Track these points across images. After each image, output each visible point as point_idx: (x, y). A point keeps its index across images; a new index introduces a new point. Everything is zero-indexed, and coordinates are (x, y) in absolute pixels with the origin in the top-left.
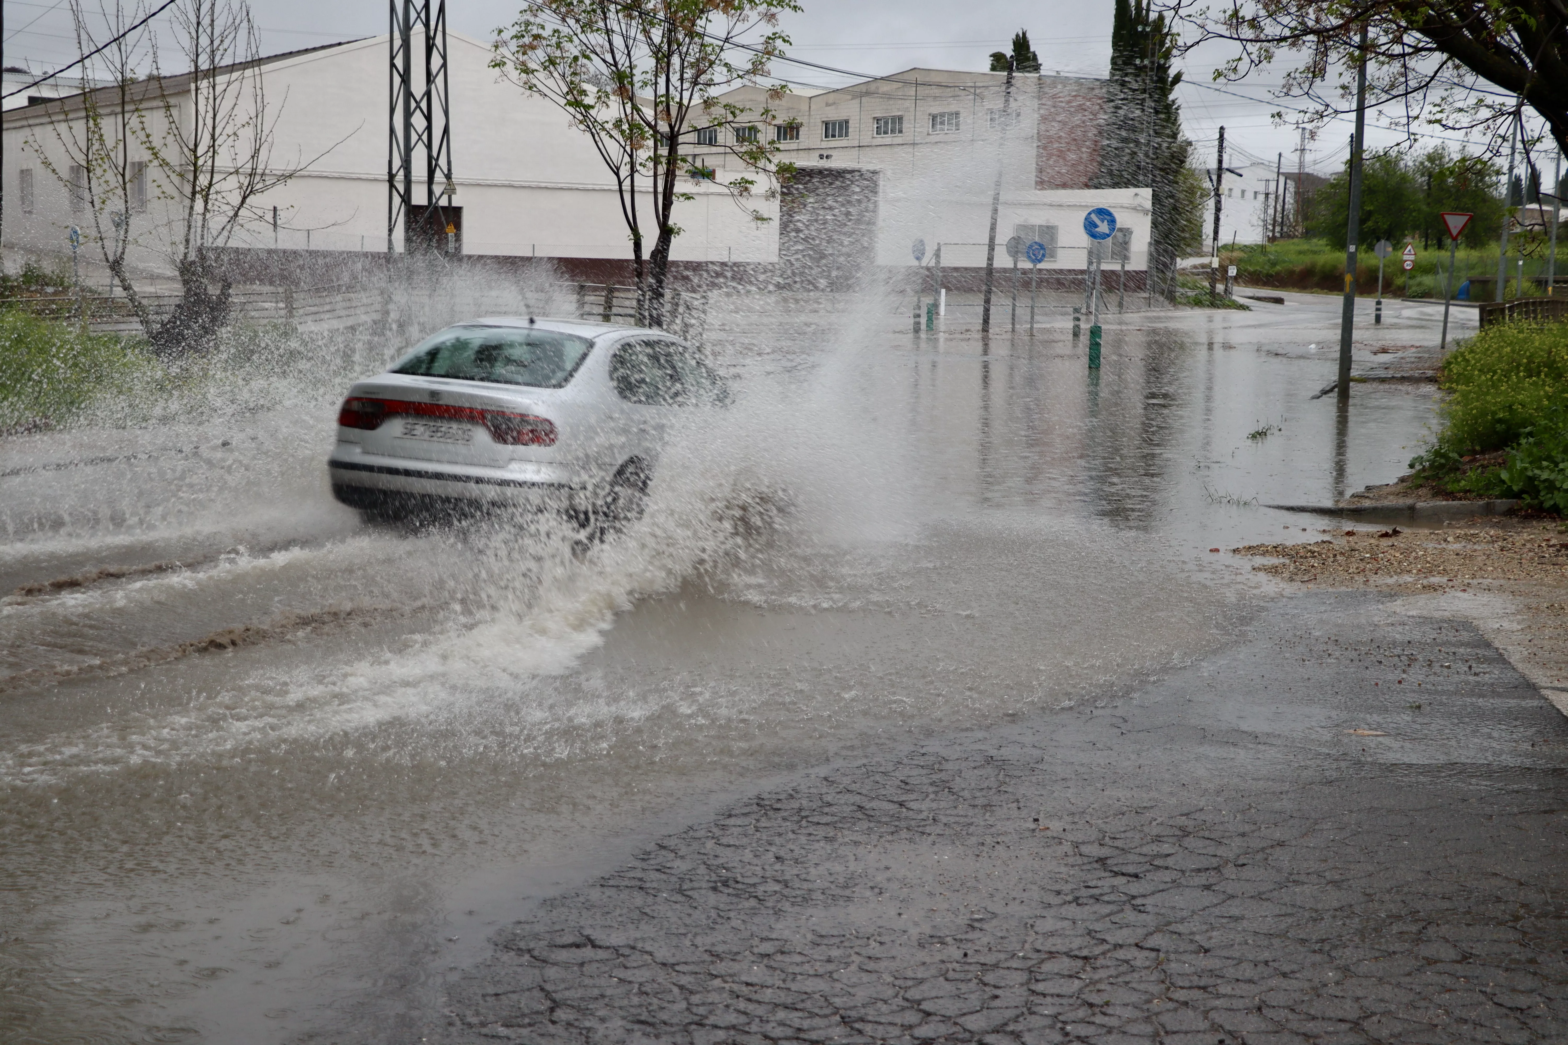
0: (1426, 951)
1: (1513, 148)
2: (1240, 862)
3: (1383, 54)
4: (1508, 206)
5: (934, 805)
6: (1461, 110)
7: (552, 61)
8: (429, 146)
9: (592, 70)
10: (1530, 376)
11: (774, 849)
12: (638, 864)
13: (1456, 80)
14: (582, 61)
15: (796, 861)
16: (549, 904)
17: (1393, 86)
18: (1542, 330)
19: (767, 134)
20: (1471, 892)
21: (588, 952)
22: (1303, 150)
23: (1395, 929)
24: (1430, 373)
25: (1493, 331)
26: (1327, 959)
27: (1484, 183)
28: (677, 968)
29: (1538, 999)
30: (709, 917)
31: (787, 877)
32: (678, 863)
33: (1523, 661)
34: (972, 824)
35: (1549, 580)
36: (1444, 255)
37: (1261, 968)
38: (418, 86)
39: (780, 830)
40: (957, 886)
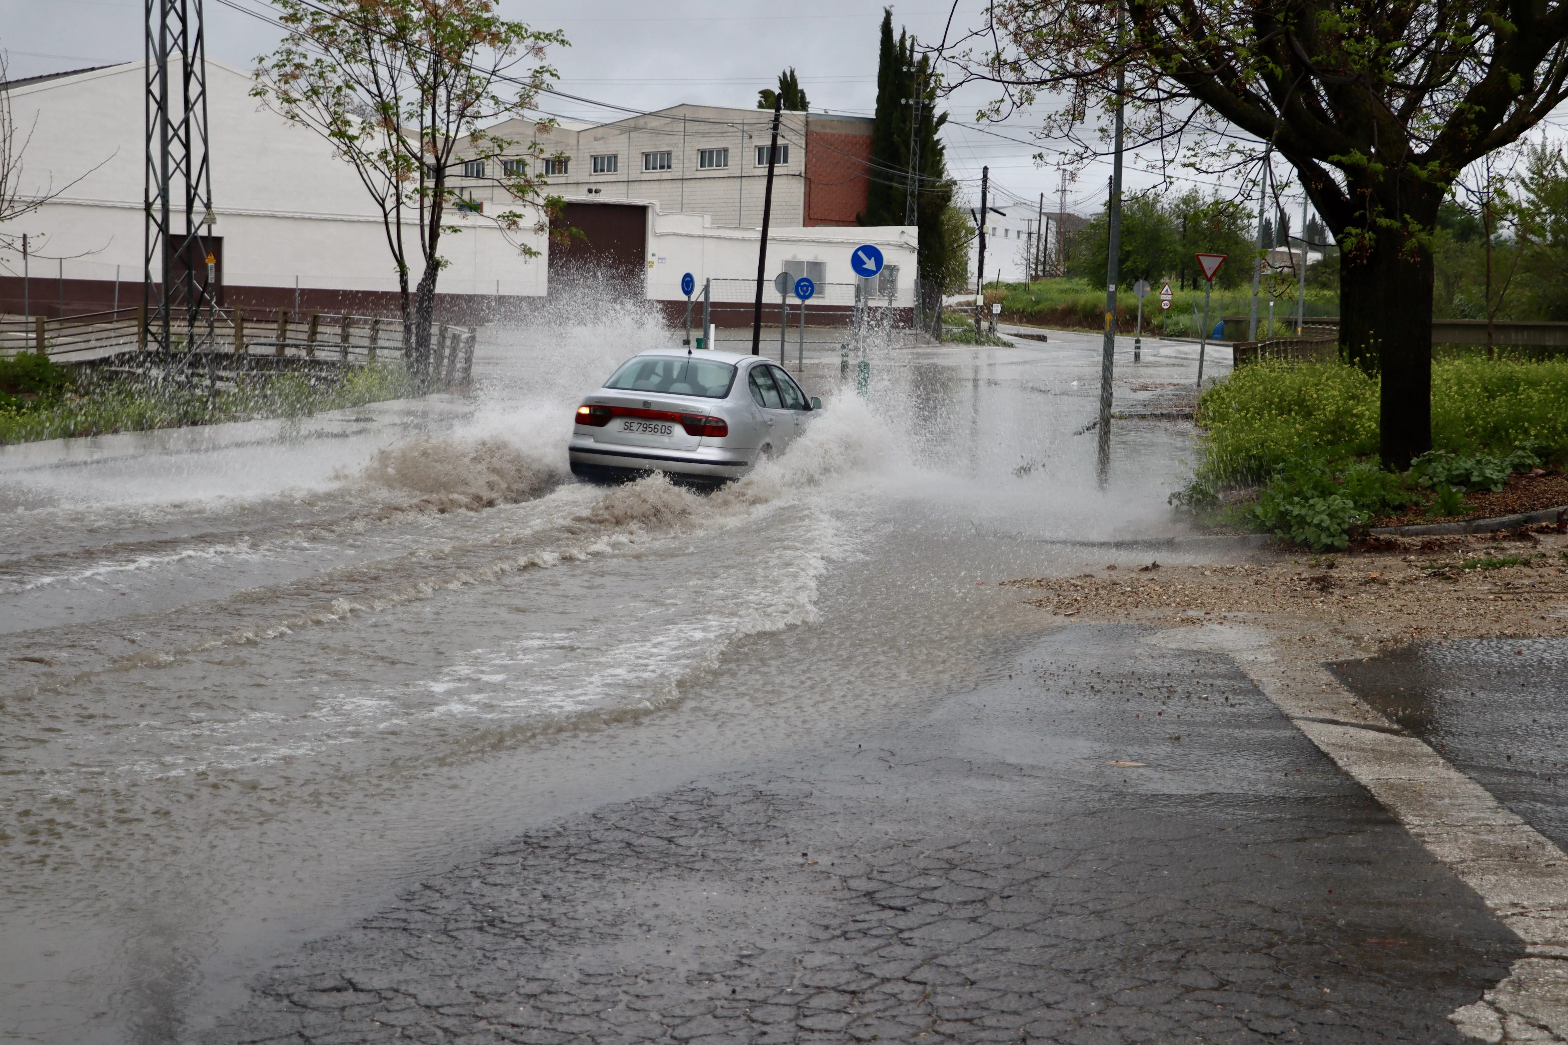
0: (1186, 979)
1: (1263, 193)
2: (1005, 894)
3: (1139, 98)
4: (1259, 249)
5: (703, 841)
6: (1213, 154)
7: (315, 91)
8: (188, 175)
9: (356, 101)
10: (1281, 414)
11: (541, 887)
12: (402, 905)
13: (1208, 126)
14: (346, 91)
15: (564, 900)
16: (310, 947)
17: (1149, 131)
18: (1292, 369)
19: (534, 168)
20: (1227, 920)
21: (349, 996)
22: (1064, 191)
23: (1155, 957)
24: (1187, 410)
25: (1246, 370)
26: (1089, 988)
27: (1237, 226)
28: (441, 1010)
29: (1292, 1024)
30: (474, 958)
31: (554, 916)
32: (442, 903)
33: (1276, 692)
34: (740, 859)
35: (1301, 613)
36: (1200, 295)
37: (1025, 999)
38: (176, 113)
39: (548, 868)
40: (725, 922)
